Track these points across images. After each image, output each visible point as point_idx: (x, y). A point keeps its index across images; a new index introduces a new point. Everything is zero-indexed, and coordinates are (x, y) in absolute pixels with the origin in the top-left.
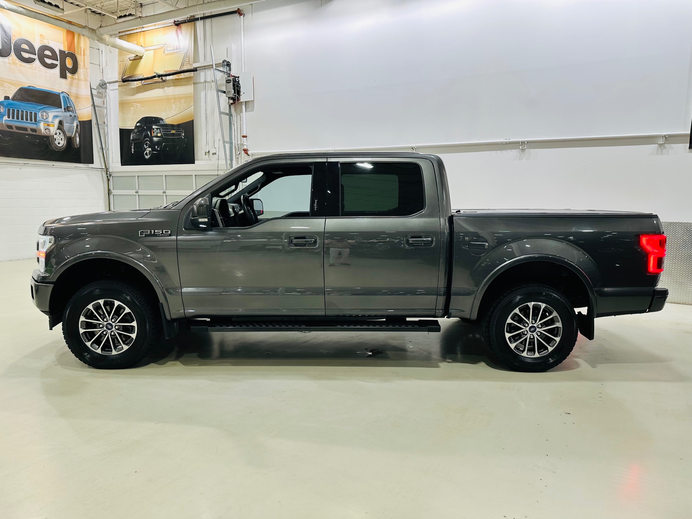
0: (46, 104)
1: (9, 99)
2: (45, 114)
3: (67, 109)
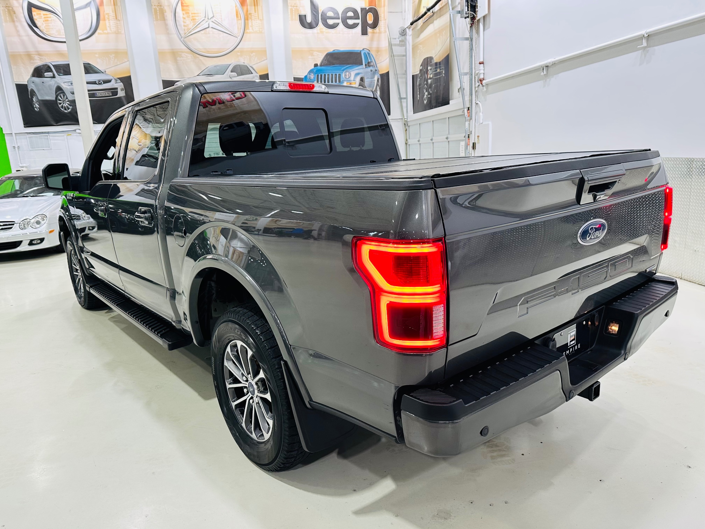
0: (348, 64)
1: (318, 66)
2: (347, 73)
3: (368, 65)
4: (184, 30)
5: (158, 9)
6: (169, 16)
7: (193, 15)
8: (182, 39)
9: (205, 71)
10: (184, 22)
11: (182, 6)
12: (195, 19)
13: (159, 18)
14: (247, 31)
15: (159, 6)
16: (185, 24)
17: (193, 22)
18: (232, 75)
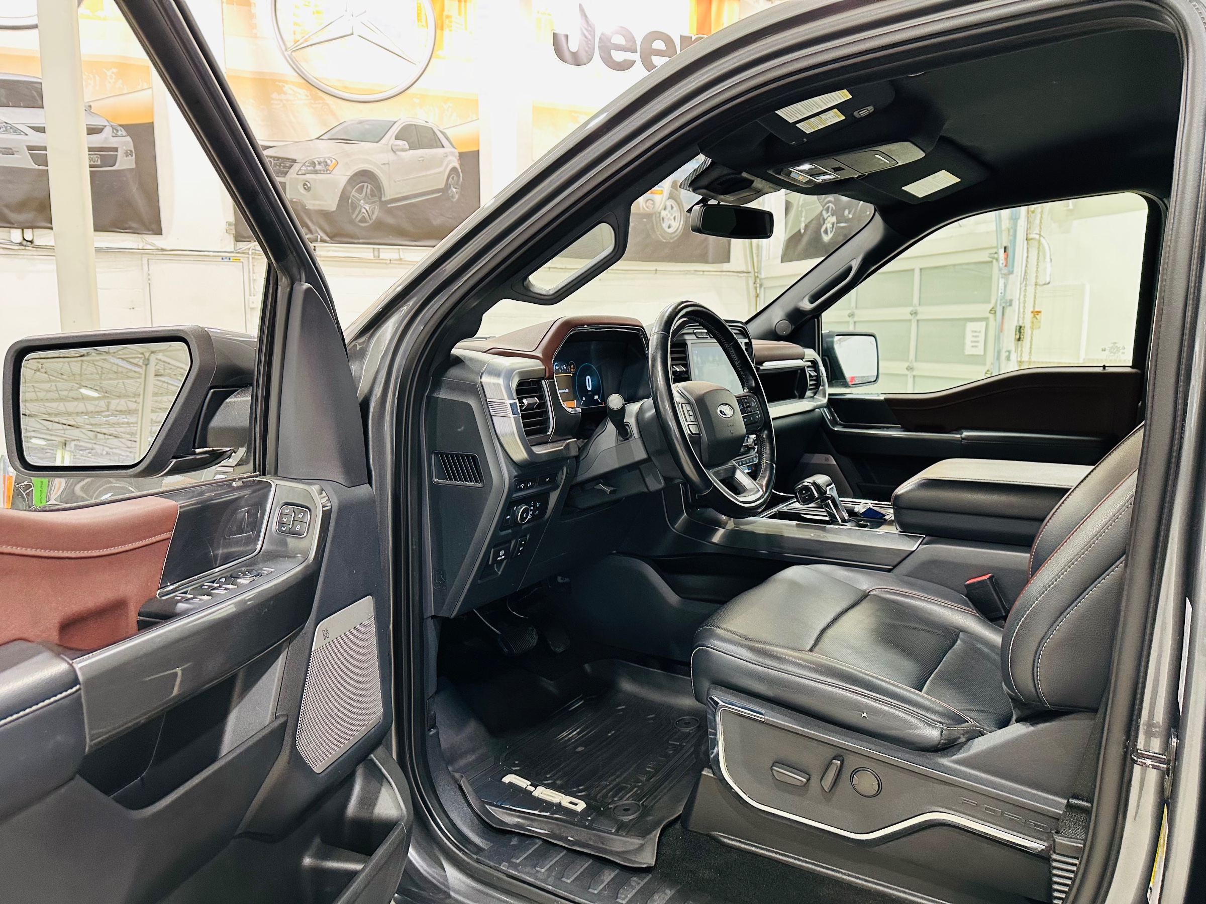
4: (294, 33)
8: (287, 54)
9: (335, 130)
10: (296, 15)
12: (321, 12)
16: (298, 23)
17: (317, 20)
18: (396, 145)
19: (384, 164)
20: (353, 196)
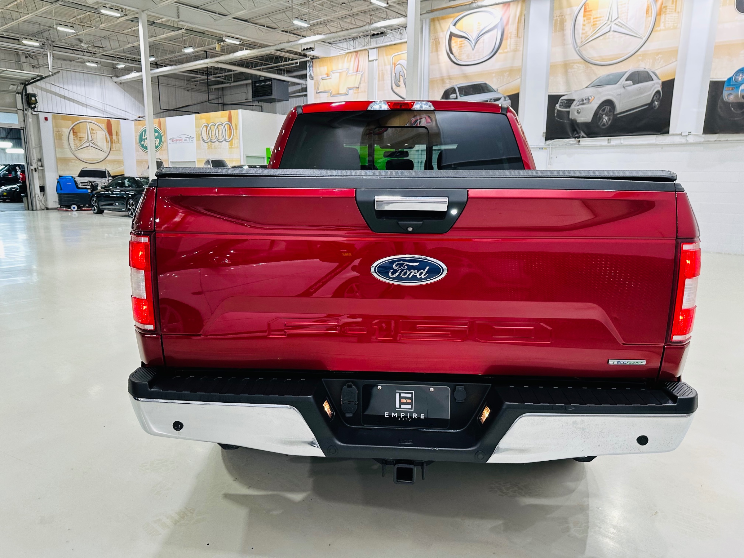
4: (582, 38)
5: (559, 20)
6: (569, 26)
7: (595, 20)
8: (577, 49)
9: (595, 82)
10: (583, 29)
11: (585, 11)
12: (596, 24)
13: (558, 29)
14: (656, 29)
15: (560, 16)
16: (584, 32)
17: (593, 28)
18: (626, 84)
19: (618, 95)
20: (600, 113)
